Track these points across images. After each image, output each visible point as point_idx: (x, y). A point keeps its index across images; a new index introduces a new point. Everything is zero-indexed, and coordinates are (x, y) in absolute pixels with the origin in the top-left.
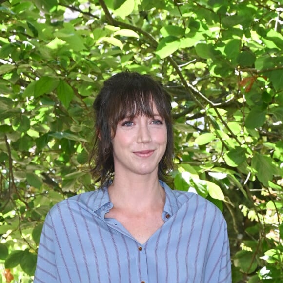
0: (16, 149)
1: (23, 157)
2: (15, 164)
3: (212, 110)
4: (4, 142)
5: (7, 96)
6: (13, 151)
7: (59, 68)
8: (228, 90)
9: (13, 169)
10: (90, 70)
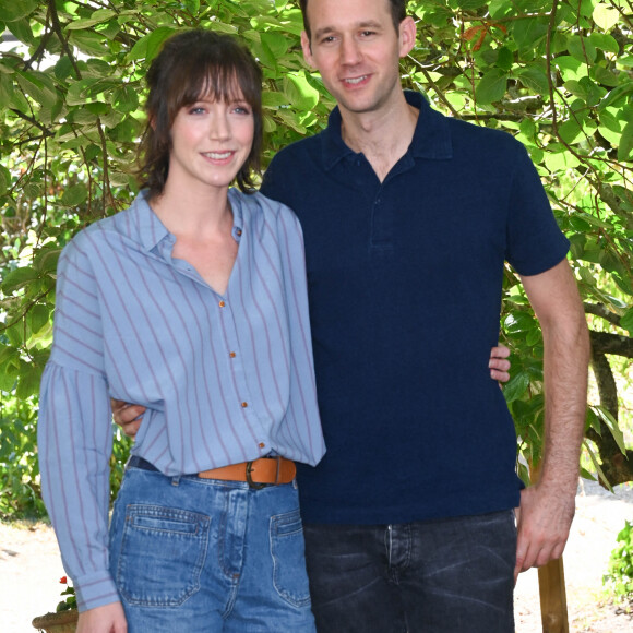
0: (113, 140)
1: (125, 152)
2: (112, 162)
3: (420, 75)
4: (96, 129)
5: (101, 58)
6: (109, 143)
7: (182, 14)
8: (439, 48)
9: (109, 170)
10: (231, 16)
